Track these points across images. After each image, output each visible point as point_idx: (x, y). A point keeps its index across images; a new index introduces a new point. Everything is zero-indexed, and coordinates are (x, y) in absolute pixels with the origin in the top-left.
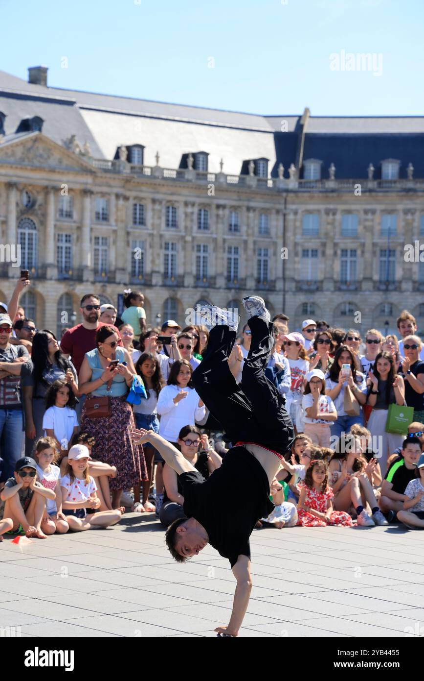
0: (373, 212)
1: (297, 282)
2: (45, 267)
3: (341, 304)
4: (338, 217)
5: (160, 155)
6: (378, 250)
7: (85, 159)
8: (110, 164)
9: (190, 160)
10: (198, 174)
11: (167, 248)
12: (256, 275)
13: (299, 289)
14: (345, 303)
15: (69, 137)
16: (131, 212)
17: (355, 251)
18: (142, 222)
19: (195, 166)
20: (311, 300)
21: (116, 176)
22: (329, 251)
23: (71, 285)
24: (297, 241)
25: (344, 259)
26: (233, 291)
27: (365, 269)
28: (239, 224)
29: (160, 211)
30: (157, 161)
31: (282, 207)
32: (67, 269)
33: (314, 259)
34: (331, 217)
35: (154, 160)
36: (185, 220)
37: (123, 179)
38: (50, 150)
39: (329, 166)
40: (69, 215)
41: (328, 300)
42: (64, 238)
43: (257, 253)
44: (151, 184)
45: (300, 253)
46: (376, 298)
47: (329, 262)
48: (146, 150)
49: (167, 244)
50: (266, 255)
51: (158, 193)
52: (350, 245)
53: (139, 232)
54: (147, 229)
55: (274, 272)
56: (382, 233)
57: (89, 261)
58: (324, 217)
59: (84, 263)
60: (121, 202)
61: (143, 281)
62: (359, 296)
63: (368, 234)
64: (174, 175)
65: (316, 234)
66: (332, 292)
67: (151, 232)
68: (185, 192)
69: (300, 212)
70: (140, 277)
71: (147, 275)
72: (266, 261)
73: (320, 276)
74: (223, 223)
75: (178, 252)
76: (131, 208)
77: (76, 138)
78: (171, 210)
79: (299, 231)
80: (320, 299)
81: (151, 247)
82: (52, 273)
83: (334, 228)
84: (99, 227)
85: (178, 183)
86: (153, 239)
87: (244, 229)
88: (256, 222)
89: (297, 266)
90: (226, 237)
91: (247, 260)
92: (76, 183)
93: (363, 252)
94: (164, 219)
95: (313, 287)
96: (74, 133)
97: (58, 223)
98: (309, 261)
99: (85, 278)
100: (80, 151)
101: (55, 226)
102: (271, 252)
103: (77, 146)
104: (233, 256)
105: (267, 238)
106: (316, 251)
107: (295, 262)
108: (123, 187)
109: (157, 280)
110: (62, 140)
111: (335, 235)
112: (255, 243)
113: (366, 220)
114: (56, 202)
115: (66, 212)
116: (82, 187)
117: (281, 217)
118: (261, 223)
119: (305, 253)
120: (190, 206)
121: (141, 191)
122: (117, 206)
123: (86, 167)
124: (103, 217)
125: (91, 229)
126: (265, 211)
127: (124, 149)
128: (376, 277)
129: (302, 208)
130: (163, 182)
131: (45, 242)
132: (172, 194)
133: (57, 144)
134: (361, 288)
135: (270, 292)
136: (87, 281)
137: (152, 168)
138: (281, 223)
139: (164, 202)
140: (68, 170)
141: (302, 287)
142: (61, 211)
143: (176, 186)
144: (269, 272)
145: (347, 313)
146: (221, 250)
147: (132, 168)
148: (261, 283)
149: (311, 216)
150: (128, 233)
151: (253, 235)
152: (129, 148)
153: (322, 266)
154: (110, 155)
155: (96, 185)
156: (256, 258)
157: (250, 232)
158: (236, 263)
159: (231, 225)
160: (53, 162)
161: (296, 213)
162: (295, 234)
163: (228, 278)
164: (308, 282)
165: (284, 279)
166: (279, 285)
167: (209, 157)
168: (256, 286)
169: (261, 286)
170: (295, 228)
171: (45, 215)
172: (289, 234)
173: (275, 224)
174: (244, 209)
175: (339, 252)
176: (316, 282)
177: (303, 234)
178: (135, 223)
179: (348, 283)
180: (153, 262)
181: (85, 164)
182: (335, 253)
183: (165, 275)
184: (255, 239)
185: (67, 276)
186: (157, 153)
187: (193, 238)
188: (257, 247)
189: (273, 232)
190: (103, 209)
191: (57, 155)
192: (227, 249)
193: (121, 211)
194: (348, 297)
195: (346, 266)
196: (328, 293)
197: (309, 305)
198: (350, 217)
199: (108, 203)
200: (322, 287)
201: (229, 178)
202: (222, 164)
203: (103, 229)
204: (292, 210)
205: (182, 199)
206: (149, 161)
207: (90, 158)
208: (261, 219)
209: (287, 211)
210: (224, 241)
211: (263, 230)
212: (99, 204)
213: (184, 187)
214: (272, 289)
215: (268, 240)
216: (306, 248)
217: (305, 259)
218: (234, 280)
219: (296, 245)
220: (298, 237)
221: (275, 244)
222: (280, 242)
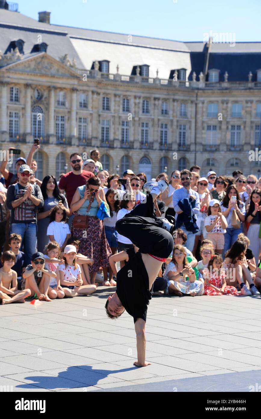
0: (252, 102)
1: (204, 145)
2: (48, 136)
3: (231, 159)
4: (230, 105)
5: (119, 66)
6: (254, 125)
7: (73, 69)
8: (88, 72)
9: (138, 70)
10: (143, 79)
11: (123, 125)
12: (178, 141)
13: (205, 150)
14: (233, 158)
15: (64, 55)
16: (101, 102)
17: (240, 126)
18: (108, 109)
19: (141, 74)
20: (213, 157)
21: (92, 80)
22: (224, 126)
23: (64, 148)
24: (204, 120)
25: (233, 131)
26: (164, 151)
27: (246, 137)
28: (168, 110)
29: (119, 101)
30: (118, 70)
31: (194, 99)
32: (62, 137)
33: (214, 132)
34: (225, 105)
35: (116, 69)
36: (135, 108)
37: (96, 82)
38: (52, 63)
39: (224, 73)
40: (63, 104)
41: (222, 156)
42: (60, 118)
43: (179, 127)
44: (114, 85)
45: (206, 128)
47: (224, 133)
48: (110, 64)
49: (123, 122)
50: (184, 129)
51: (118, 90)
52: (237, 122)
53: (106, 114)
54: (111, 113)
55: (189, 140)
56: (257, 115)
57: (75, 133)
58: (221, 105)
59: (72, 134)
60: (95, 96)
61: (108, 145)
62: (242, 154)
63: (248, 116)
64: (128, 79)
65: (216, 116)
66: (225, 152)
67: (113, 114)
68: (135, 89)
69: (206, 102)
70: (107, 143)
71: (111, 141)
72: (184, 133)
73: (218, 142)
74: (158, 109)
75: (130, 127)
76: (101, 100)
77: (68, 56)
78: (126, 101)
79: (205, 114)
80: (218, 156)
81: (114, 124)
82: (53, 140)
83: (227, 112)
84: (81, 111)
85: (130, 84)
86: (114, 119)
87: (171, 113)
88: (179, 108)
89: (204, 136)
90: (160, 118)
91: (172, 132)
92: (68, 84)
93: (245, 127)
94: (121, 106)
95: (214, 149)
96: (66, 53)
97: (56, 109)
98: (211, 133)
99: (73, 143)
100: (70, 64)
101: (55, 111)
102: (187, 127)
103: (68, 61)
104: (164, 130)
105: (186, 118)
106: (216, 126)
107: (202, 133)
108: (97, 87)
109: (117, 144)
110: (59, 58)
111: (228, 116)
112: (177, 121)
113: (247, 107)
114: (56, 96)
115: (62, 102)
116: (71, 87)
117: (194, 106)
118: (181, 109)
119: (209, 128)
120: (137, 99)
121: (108, 89)
122: (92, 98)
123: (74, 74)
124: (84, 105)
125: (77, 113)
126: (184, 102)
127: (97, 63)
128: (253, 143)
129: (207, 100)
130: (121, 84)
131: (48, 121)
132: (127, 91)
133: (56, 60)
134: (243, 149)
135: (187, 152)
136: (74, 145)
137: (114, 75)
138: (194, 109)
139: (122, 96)
140: (63, 76)
141: (207, 149)
142: (58, 101)
143: (129, 86)
144: (186, 139)
145: (235, 165)
146: (157, 126)
147: (102, 75)
148: (181, 146)
149: (213, 105)
150: (99, 116)
151: (176, 117)
152: (100, 63)
153: (219, 136)
154: (88, 67)
155: (79, 85)
156: (178, 131)
157: (175, 114)
158: (166, 134)
159: (163, 110)
160: (53, 71)
161: (203, 103)
162: (202, 116)
163: (161, 144)
164: (210, 146)
165: (196, 144)
166: (192, 148)
167: (150, 68)
168: (178, 148)
169: (181, 148)
170: (203, 112)
171: (48, 104)
172: (199, 116)
173: (190, 109)
174: (171, 100)
175: (230, 127)
176: (215, 146)
177: (207, 116)
178: (104, 109)
179: (235, 146)
180: (115, 133)
181: (73, 72)
182: (227, 128)
183: (122, 141)
184: (178, 119)
185: (62, 142)
186: (118, 66)
187: (140, 119)
188: (179, 124)
189: (189, 115)
190: (84, 100)
191: (56, 67)
192: (160, 125)
193: (95, 102)
194: (235, 155)
195: (234, 136)
196: (223, 152)
197: (211, 160)
198: (237, 104)
199: (87, 96)
200: (219, 149)
201: (162, 81)
202: (157, 72)
203: (84, 113)
204: (201, 101)
205: (133, 94)
206: (113, 70)
207: (76, 69)
208: (181, 107)
209: (198, 102)
210: (159, 120)
211: (183, 113)
212: (82, 97)
213: (134, 87)
214: (188, 150)
215: (186, 119)
216: (209, 124)
217: (209, 132)
218: (164, 145)
219: (203, 122)
220: (205, 117)
221: (190, 122)
222: (193, 121)
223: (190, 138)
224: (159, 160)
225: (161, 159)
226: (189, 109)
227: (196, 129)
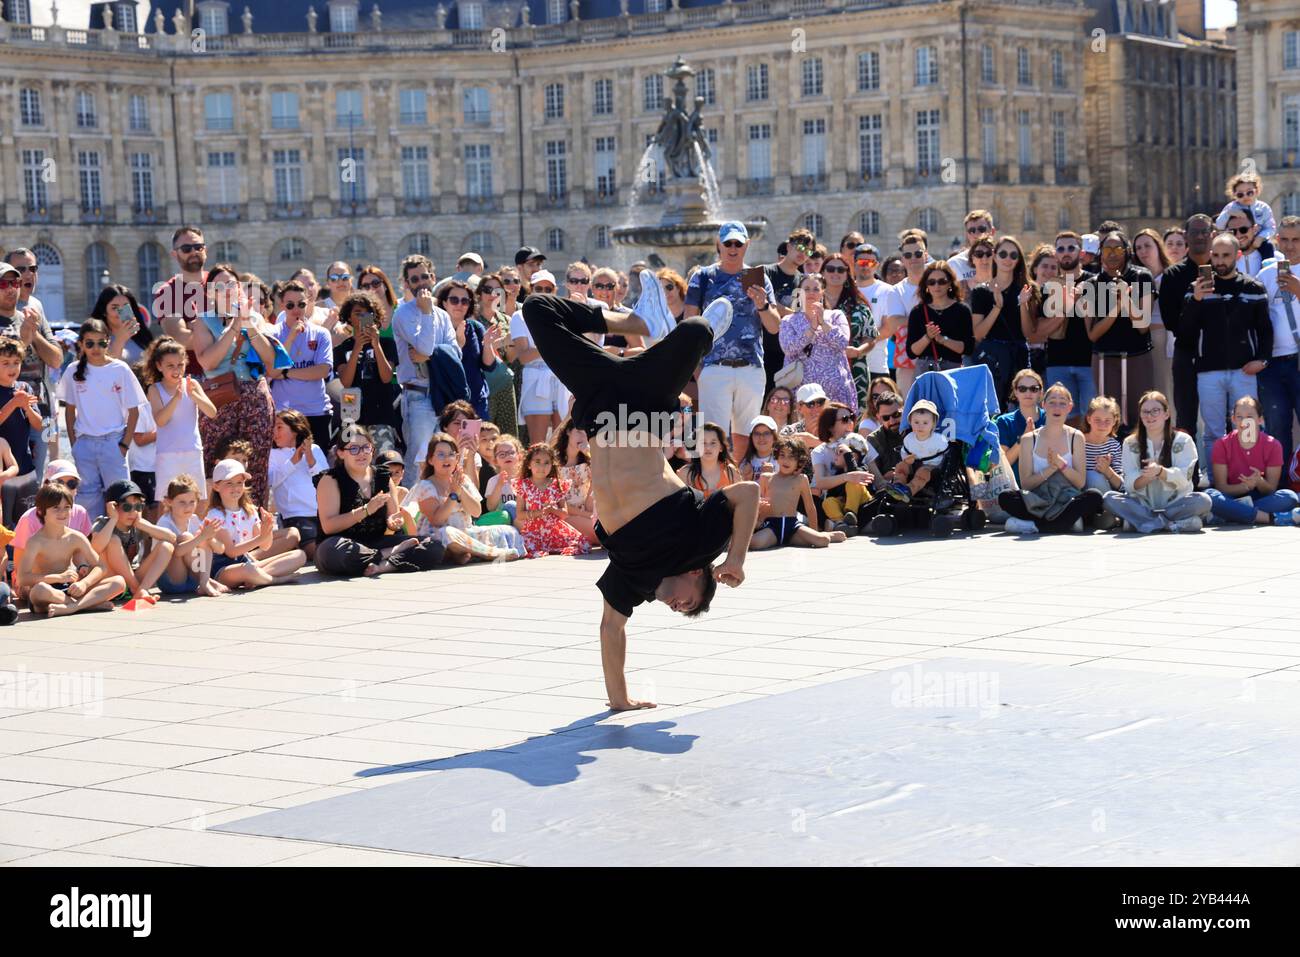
0: (322, 87)
1: (204, 208)
3: (280, 240)
4: (264, 96)
6: (334, 149)
10: (14, 30)
12: (131, 199)
13: (208, 221)
14: (287, 239)
17: (297, 153)
19: (9, 15)
20: (230, 238)
22: (254, 155)
24: (197, 139)
25: (280, 166)
26: (94, 227)
27: (316, 181)
28: (95, 114)
31: (167, 82)
33: (230, 169)
34: (252, 97)
39: (242, 12)
41: (257, 234)
43: (130, 161)
45: (205, 159)
46: (338, 229)
47: (255, 173)
50: (146, 165)
52: (287, 142)
55: (162, 193)
56: (338, 121)
58: (241, 97)
62: (309, 227)
63: (317, 124)
65: (230, 126)
66: (264, 221)
69: (198, 89)
72: (146, 175)
73: (242, 198)
74: (66, 112)
79: (199, 122)
80: (242, 233)
83: (259, 115)
87: (104, 121)
88: (124, 109)
89: (201, 181)
90: (73, 136)
91: (114, 174)
93: (310, 154)
95: (232, 215)
98: (222, 172)
102: (154, 159)
104: (89, 169)
105: (147, 135)
106: (232, 155)
107: (197, 176)
111: (261, 127)
112: (125, 144)
113: (311, 101)
117: (167, 100)
118: (133, 111)
119: (214, 159)
120: (5, 85)
126: (137, 90)
128: (335, 195)
129: (201, 83)
134: (312, 213)
135: (159, 227)
138: (168, 110)
141: (213, 216)
144: (153, 192)
145: (292, 256)
146: (67, 159)
148: (142, 212)
149: (218, 96)
151: (121, 132)
153: (245, 180)
156: (129, 170)
157: (115, 125)
158: (95, 181)
159: (80, 116)
161: (192, 92)
162: (193, 128)
163: (84, 207)
164: (222, 208)
165: (181, 203)
166: (173, 214)
168: (134, 217)
169: (142, 218)
170: (193, 117)
172: (183, 128)
173: (158, 111)
174: (102, 87)
175: (271, 155)
176: (235, 207)
177: (207, 128)
179: (289, 206)
182: (264, 157)
184: (125, 137)
187: (16, 140)
188: (129, 152)
189: (155, 125)
192: (76, 157)
194: (292, 229)
195: (284, 178)
196: (259, 224)
197: (226, 246)
198: (284, 95)
200: (247, 215)
201: (69, 35)
202: (54, 10)
204: (184, 87)
208: (133, 104)
209: (177, 89)
210: (71, 142)
211: (137, 122)
214: (161, 222)
215: (149, 139)
216: (214, 150)
217: (215, 170)
218: (94, 210)
219: (196, 145)
220: (200, 132)
221: (160, 145)
222: (169, 141)
223: (164, 189)
224: (82, 251)
225: (88, 250)
226: (156, 110)
227: (178, 165)
